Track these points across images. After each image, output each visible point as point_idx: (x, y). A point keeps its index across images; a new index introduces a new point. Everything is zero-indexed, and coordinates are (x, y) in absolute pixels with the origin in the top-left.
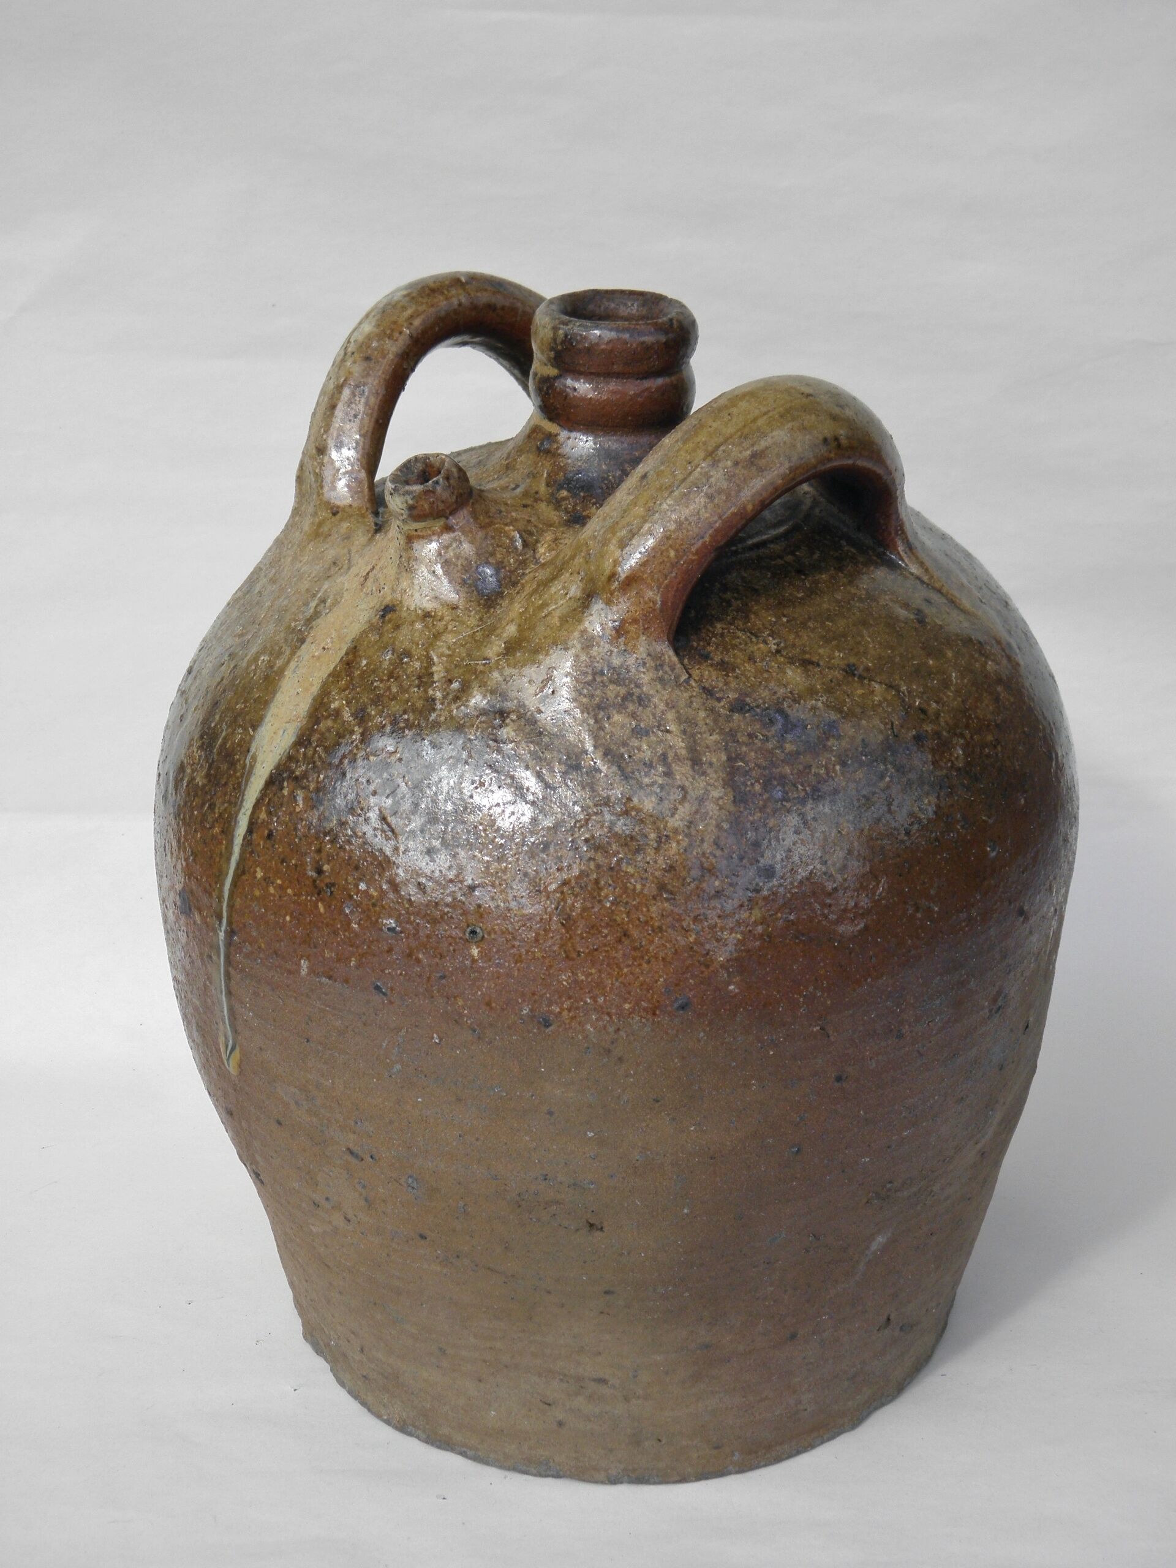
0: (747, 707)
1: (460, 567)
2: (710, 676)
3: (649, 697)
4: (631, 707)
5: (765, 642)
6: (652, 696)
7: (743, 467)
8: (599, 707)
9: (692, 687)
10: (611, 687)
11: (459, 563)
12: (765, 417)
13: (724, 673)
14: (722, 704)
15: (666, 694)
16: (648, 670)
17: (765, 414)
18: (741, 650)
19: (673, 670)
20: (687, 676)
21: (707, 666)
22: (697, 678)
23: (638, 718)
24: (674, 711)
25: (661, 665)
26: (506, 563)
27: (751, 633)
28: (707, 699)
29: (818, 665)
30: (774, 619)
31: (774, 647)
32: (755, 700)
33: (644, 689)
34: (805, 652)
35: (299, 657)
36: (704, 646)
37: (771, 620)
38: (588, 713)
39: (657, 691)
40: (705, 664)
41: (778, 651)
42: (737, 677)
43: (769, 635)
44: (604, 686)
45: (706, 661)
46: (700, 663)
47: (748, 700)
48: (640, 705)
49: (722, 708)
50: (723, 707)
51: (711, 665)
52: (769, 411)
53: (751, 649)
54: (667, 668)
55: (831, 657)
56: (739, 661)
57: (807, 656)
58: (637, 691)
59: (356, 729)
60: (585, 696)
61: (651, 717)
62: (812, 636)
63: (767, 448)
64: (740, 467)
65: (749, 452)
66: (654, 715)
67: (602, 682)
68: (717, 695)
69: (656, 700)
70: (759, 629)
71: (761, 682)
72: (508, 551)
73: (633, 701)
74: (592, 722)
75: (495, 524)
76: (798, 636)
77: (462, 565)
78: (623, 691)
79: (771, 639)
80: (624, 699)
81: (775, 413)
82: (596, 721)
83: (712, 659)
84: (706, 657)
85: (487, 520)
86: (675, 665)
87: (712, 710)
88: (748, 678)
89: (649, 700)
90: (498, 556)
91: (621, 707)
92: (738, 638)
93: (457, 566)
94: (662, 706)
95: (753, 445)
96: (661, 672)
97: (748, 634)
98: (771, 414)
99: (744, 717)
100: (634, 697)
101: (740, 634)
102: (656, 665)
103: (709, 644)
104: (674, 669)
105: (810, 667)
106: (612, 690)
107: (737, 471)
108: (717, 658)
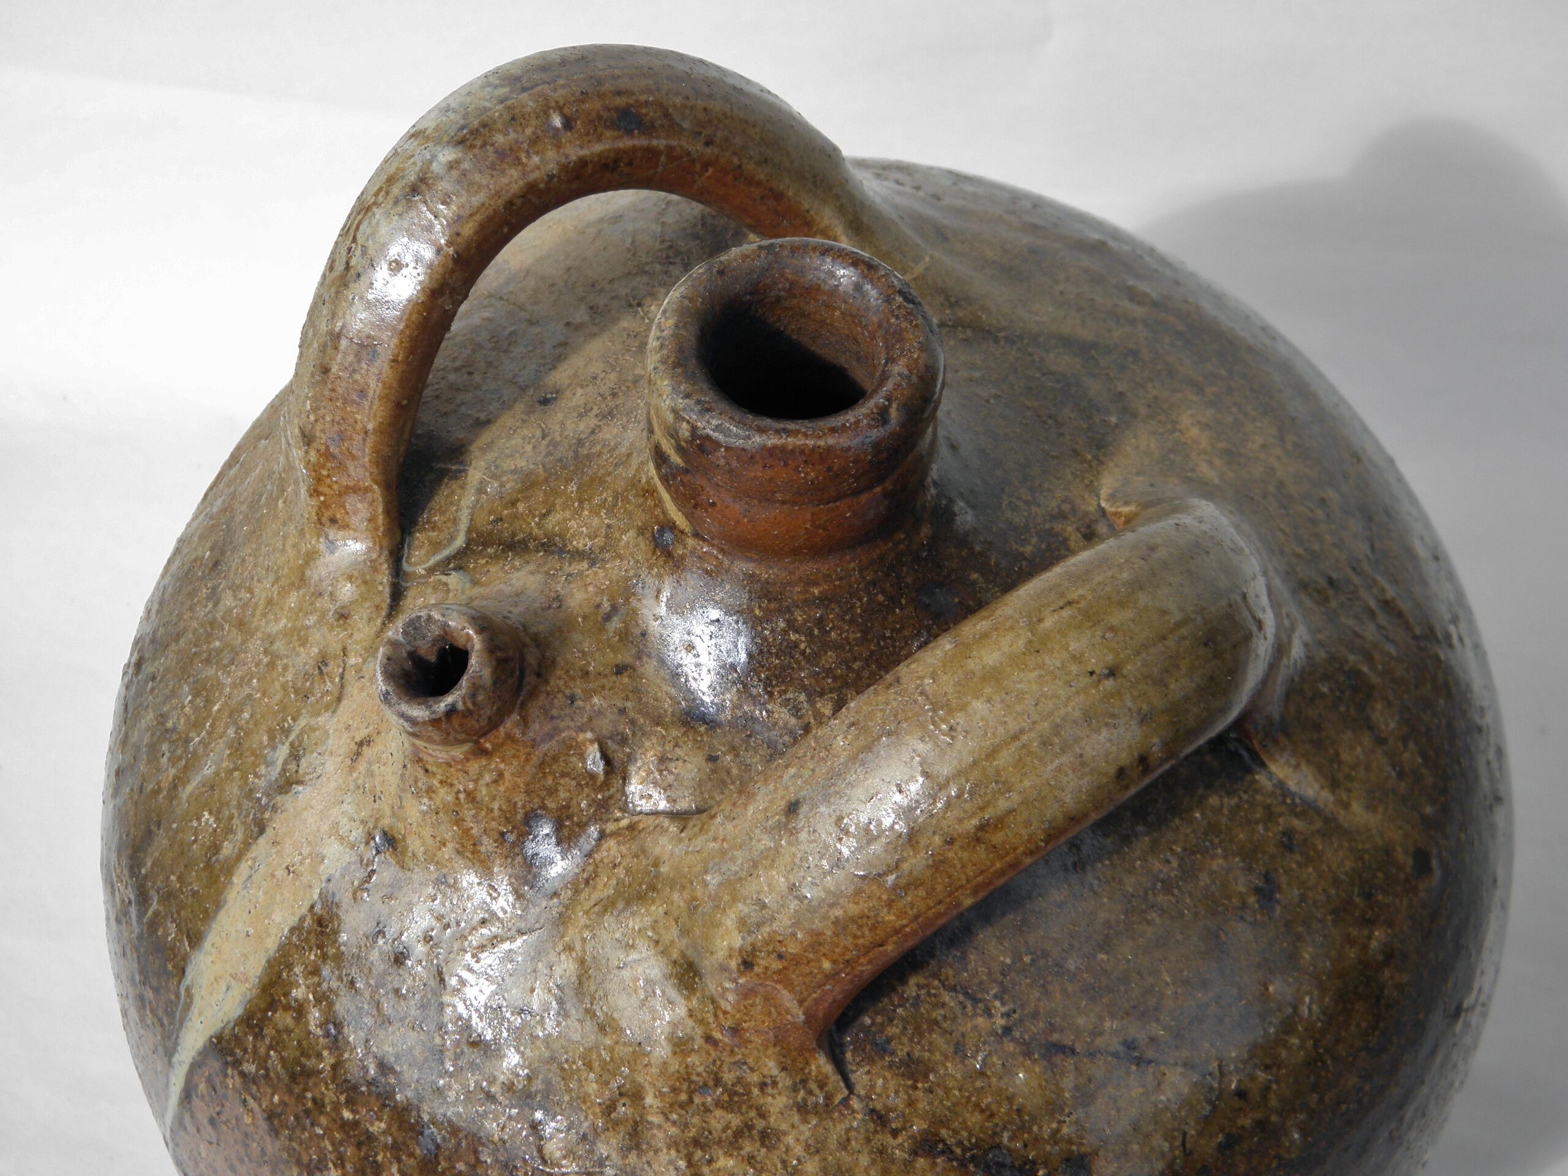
0: (941, 1146)
1: (496, 812)
2: (885, 1087)
3: (779, 1135)
4: (748, 1147)
5: (988, 1013)
6: (785, 1133)
7: (961, 847)
8: (696, 1143)
9: (854, 1111)
10: (718, 1113)
11: (496, 806)
12: (1014, 747)
13: (910, 1083)
14: (900, 1140)
15: (806, 1130)
16: (780, 1094)
17: (1015, 737)
18: (945, 1032)
19: (822, 1086)
20: (846, 1092)
21: (883, 1068)
22: (863, 1093)
23: (758, 1166)
24: (817, 1158)
25: (804, 1082)
26: (574, 809)
27: (966, 994)
28: (876, 1132)
29: (1073, 1052)
30: (1008, 961)
31: (1000, 1022)
32: (956, 1132)
33: (772, 1120)
34: (1052, 1027)
35: (254, 859)
36: (882, 1024)
37: (1003, 963)
38: (678, 1151)
39: (793, 1126)
40: (880, 1064)
41: (1007, 1030)
42: (930, 1091)
43: (996, 997)
44: (707, 1110)
45: (882, 1058)
46: (871, 1061)
47: (944, 1132)
48: (763, 1144)
49: (898, 1148)
50: (901, 1146)
51: (891, 1066)
52: (1022, 731)
53: (962, 1029)
54: (813, 1086)
55: (1097, 1033)
56: (938, 1056)
57: (1056, 1037)
58: (760, 1124)
59: (325, 1053)
60: (674, 1123)
61: (779, 1166)
62: (1070, 989)
63: (1011, 811)
64: (956, 847)
65: (975, 822)
66: (784, 1163)
67: (703, 1104)
68: (894, 1126)
69: (790, 1139)
70: (981, 983)
71: (969, 1098)
72: (579, 784)
73: (751, 1137)
74: (682, 1164)
75: (561, 731)
76: (1046, 992)
77: (500, 809)
78: (736, 1121)
79: (997, 1004)
80: (738, 1134)
81: (1033, 735)
82: (690, 1164)
83: (893, 1053)
84: (883, 1049)
85: (548, 728)
86: (827, 1077)
87: (881, 1152)
88: (947, 1091)
89: (779, 1139)
90: (563, 794)
91: (733, 1143)
92: (943, 1005)
93: (492, 810)
94: (799, 1150)
95: (982, 809)
96: (802, 1093)
97: (961, 997)
98: (1024, 738)
99: (934, 1164)
100: (755, 1132)
101: (946, 997)
102: (795, 1084)
103: (891, 1020)
104: (826, 1084)
105: (1058, 1059)
106: (719, 1120)
107: (950, 855)
108: (902, 1052)
